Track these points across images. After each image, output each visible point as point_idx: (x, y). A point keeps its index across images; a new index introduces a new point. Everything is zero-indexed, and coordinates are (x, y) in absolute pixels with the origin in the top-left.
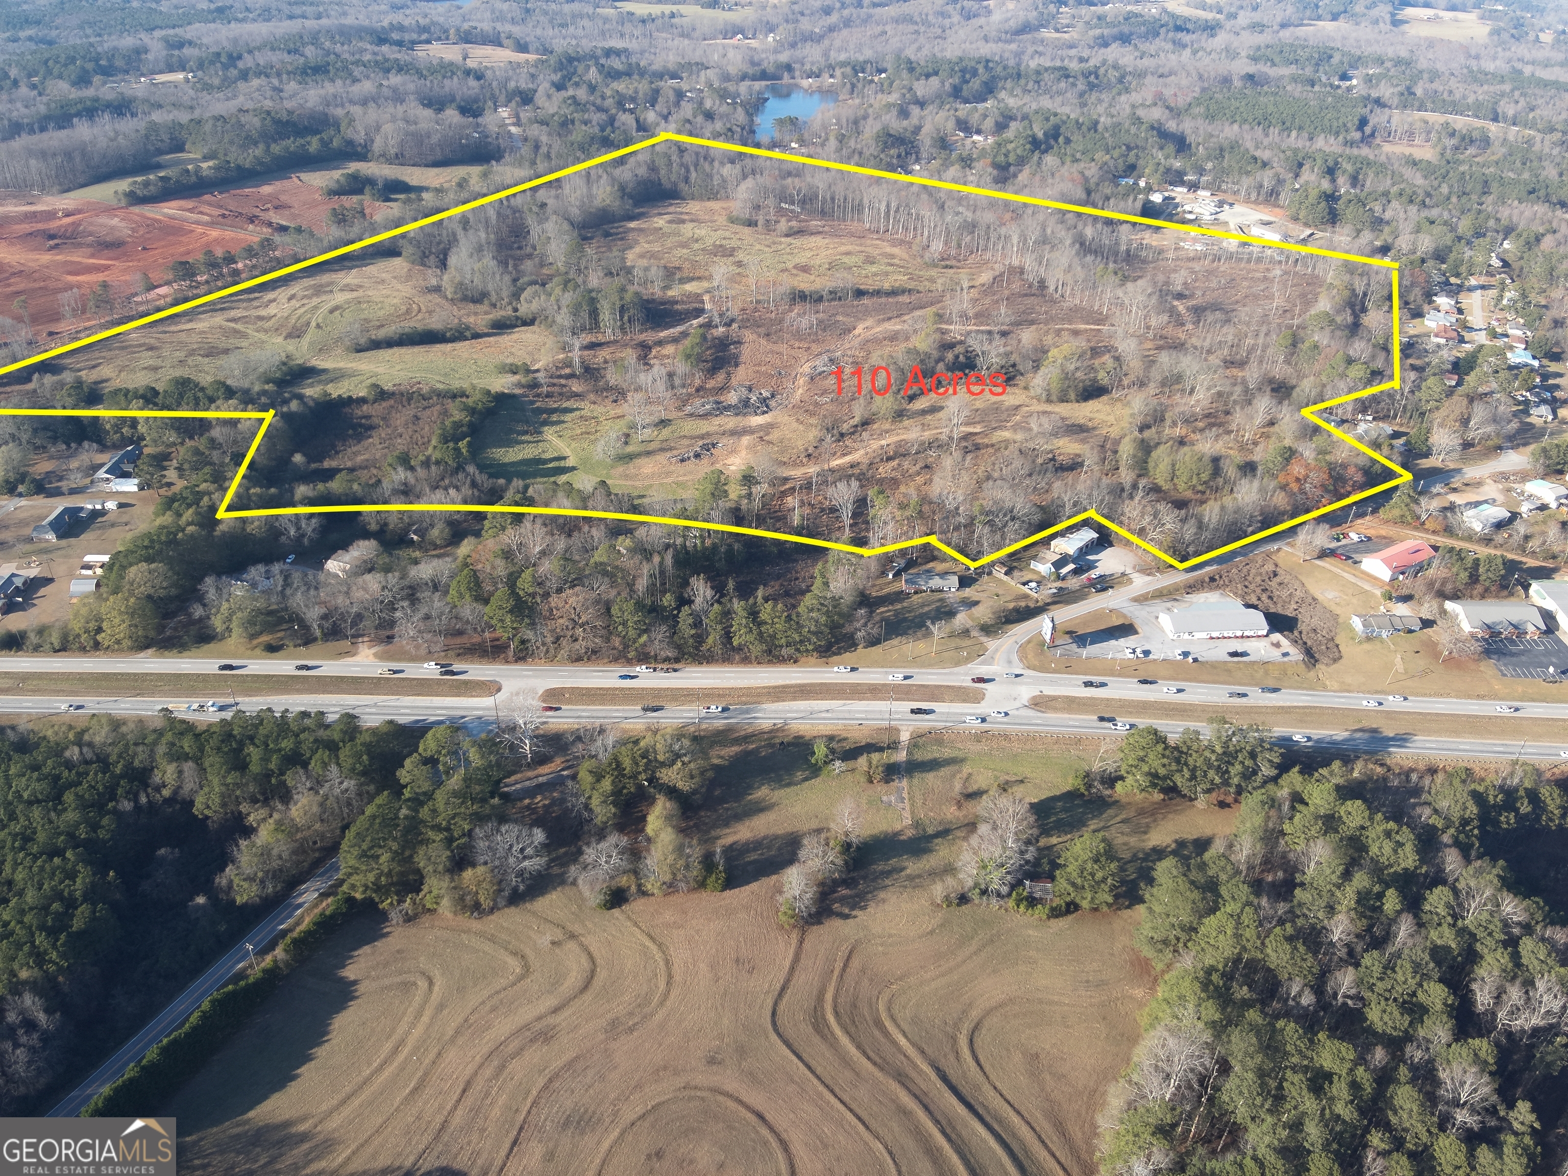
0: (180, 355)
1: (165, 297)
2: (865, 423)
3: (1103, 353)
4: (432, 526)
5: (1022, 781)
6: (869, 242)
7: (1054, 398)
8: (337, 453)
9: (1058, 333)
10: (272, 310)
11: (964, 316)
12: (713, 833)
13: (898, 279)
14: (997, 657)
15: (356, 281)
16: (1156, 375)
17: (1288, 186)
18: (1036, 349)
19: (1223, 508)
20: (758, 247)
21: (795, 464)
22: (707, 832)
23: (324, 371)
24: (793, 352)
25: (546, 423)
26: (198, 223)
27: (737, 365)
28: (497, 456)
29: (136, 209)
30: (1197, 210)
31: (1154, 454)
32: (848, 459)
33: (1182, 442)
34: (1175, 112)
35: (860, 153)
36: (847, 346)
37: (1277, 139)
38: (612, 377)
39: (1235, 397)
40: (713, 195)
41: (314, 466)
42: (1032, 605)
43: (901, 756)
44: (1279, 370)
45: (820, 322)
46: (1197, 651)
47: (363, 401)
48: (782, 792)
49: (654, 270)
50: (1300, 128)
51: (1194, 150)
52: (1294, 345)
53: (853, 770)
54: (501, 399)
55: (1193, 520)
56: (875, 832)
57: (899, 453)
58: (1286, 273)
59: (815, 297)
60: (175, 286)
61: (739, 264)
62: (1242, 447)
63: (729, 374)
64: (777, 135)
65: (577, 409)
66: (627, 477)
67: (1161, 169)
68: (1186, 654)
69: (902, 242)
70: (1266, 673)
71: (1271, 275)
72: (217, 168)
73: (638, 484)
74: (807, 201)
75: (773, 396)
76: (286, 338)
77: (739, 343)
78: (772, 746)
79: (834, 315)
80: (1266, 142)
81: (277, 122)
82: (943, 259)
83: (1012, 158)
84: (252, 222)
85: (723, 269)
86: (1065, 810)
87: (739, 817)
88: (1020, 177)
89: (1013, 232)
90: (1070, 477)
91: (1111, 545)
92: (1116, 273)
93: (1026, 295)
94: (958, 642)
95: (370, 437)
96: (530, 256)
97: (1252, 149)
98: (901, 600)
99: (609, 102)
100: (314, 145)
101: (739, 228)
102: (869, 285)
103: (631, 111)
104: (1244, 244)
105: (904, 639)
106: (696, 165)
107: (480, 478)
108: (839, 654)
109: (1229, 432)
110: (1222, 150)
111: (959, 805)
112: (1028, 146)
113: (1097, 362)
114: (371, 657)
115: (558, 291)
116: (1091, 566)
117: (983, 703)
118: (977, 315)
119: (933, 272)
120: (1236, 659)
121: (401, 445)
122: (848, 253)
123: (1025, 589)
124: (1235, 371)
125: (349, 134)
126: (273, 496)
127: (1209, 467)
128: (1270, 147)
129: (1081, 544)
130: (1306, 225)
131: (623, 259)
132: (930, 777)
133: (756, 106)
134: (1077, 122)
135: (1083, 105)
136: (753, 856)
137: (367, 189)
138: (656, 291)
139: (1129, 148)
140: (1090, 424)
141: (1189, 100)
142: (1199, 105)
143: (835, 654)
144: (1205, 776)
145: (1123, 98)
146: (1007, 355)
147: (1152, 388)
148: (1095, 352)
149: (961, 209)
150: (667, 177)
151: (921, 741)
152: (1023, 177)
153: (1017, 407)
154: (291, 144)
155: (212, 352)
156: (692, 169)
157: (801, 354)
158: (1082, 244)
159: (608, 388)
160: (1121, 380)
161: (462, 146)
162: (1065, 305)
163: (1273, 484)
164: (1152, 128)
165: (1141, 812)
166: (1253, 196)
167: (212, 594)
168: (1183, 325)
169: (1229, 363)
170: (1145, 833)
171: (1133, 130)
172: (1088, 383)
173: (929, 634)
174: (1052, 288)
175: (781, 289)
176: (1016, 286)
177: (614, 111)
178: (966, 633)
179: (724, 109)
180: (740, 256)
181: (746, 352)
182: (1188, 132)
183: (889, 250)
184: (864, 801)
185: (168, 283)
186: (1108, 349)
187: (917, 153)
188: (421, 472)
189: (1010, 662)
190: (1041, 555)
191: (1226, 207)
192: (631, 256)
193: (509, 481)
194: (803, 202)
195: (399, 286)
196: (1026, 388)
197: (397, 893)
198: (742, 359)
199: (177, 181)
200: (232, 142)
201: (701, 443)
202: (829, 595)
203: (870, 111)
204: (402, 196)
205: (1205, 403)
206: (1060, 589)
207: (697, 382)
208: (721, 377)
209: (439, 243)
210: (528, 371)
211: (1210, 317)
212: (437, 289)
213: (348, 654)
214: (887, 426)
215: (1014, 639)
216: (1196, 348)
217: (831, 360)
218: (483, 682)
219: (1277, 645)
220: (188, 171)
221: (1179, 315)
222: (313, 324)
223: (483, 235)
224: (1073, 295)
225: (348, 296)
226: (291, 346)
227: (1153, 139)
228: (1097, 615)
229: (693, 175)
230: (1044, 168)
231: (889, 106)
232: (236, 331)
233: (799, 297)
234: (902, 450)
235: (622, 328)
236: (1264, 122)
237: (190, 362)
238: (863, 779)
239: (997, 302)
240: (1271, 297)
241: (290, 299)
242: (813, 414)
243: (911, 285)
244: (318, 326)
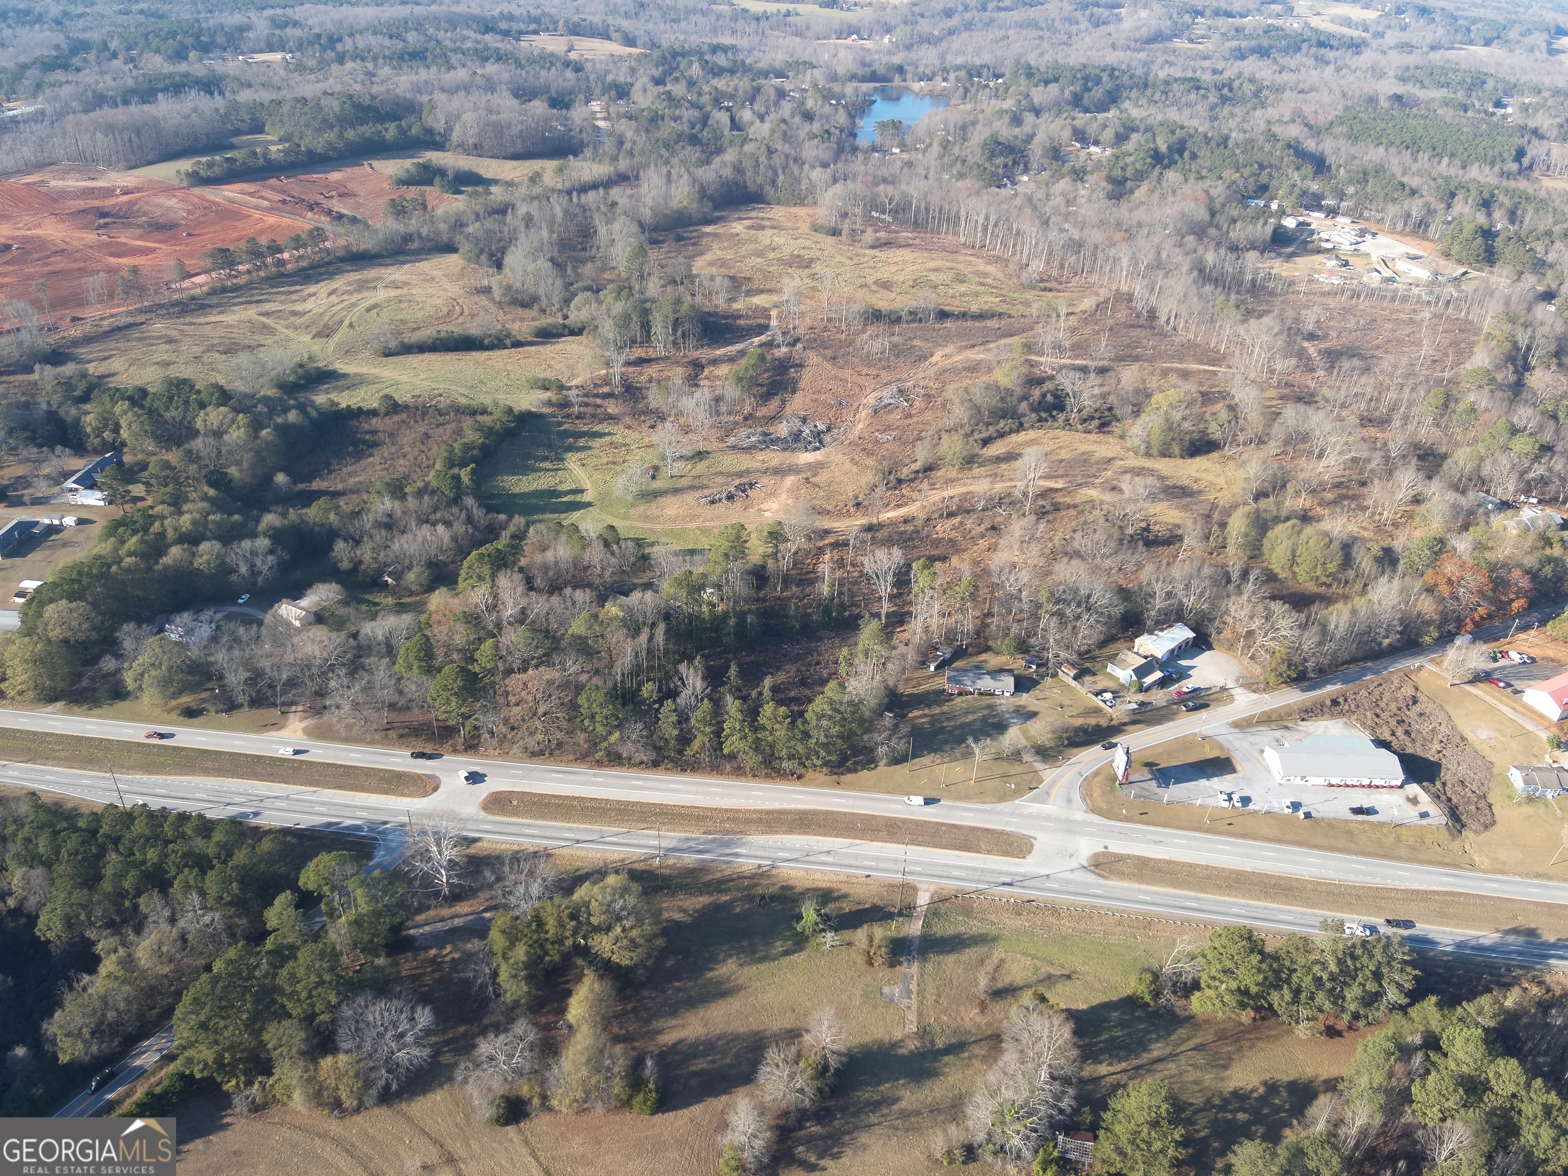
0: (197, 350)
1: (201, 286)
2: (929, 469)
3: (1217, 401)
4: (410, 568)
5: (1069, 977)
6: (961, 258)
7: (1154, 451)
8: (330, 472)
9: (1165, 373)
10: (309, 305)
11: (1058, 347)
12: (655, 1025)
13: (988, 301)
14: (1054, 792)
15: (404, 278)
16: (1278, 431)
17: (1440, 217)
18: (1137, 391)
19: (1354, 612)
20: (839, 258)
21: (842, 514)
22: (648, 1021)
23: (345, 376)
24: (859, 380)
25: (571, 448)
26: (256, 208)
27: (794, 391)
28: (507, 485)
29: (197, 191)
30: (1335, 238)
31: (1270, 534)
32: (902, 511)
33: (1305, 518)
34: (1315, 131)
35: (964, 161)
36: (922, 375)
37: (1427, 165)
38: (654, 399)
39: (1373, 465)
40: (799, 200)
41: (301, 486)
42: (1104, 723)
43: (915, 928)
44: (1427, 433)
45: (894, 346)
46: (1312, 803)
47: (374, 413)
48: (752, 970)
49: (719, 279)
50: (1452, 155)
51: (1334, 172)
52: (1446, 406)
53: (850, 944)
54: (526, 419)
55: (1315, 628)
56: (867, 1039)
57: (963, 509)
58: (1435, 316)
59: (893, 317)
60: (214, 275)
61: (813, 276)
62: (1379, 528)
63: (784, 401)
64: (878, 140)
65: (609, 434)
66: (646, 518)
67: (1297, 191)
68: (1296, 806)
69: (998, 259)
70: (1398, 839)
71: (1417, 318)
72: (286, 152)
73: (658, 527)
74: (900, 210)
75: (829, 429)
76: (314, 337)
77: (801, 366)
78: (750, 898)
79: (911, 339)
80: (1414, 167)
81: (358, 107)
82: (1042, 281)
83: (1129, 173)
84: (312, 209)
85: (797, 282)
86: (1122, 1024)
87: (693, 1002)
88: (1137, 194)
89: (1124, 255)
90: (1164, 552)
91: (1210, 647)
92: (1238, 307)
93: (1132, 326)
94: (1006, 767)
95: (372, 455)
96: (593, 259)
97: (1399, 175)
98: (940, 703)
99: (705, 99)
100: (391, 131)
101: (818, 236)
102: (955, 306)
103: (728, 109)
104: (1391, 280)
105: (937, 757)
106: (785, 168)
107: (478, 513)
108: (855, 771)
109: (1365, 509)
110: (1365, 173)
111: (983, 1007)
112: (1149, 160)
113: (1210, 409)
114: (300, 734)
115: (610, 299)
116: (1183, 674)
117: (1030, 859)
118: (1074, 347)
119: (1029, 295)
120: (1360, 818)
121: (402, 466)
122: (936, 270)
123: (1097, 701)
124: (1373, 432)
125: (429, 121)
126: (236, 523)
127: (1338, 558)
128: (1419, 173)
129: (1172, 645)
130: (1459, 262)
131: (689, 267)
132: (950, 960)
133: (861, 108)
134: (1205, 136)
135: (1214, 119)
136: (700, 1064)
137: (437, 180)
138: (720, 302)
139: (1262, 167)
140: (1195, 487)
141: (1330, 118)
142: (1342, 124)
143: (850, 771)
144: (1312, 999)
145: (1259, 113)
146: (1104, 396)
147: (1272, 448)
148: (1207, 398)
149: (1066, 226)
150: (753, 180)
151: (943, 907)
152: (1140, 193)
153: (1110, 461)
154: (367, 130)
155: (231, 349)
156: (780, 171)
157: (869, 383)
158: (1201, 271)
159: (647, 412)
160: (1235, 435)
161: (544, 139)
162: (1177, 340)
163: (1418, 585)
164: (1289, 146)
165: (1222, 1036)
166: (1399, 227)
167: (128, 644)
168: (1312, 370)
169: (1366, 421)
170: (1226, 1067)
171: (1267, 147)
172: (1196, 435)
173: (968, 754)
174: (1163, 320)
175: (856, 307)
176: (1122, 315)
177: (708, 108)
178: (1016, 756)
179: (827, 109)
180: (818, 268)
181: (807, 377)
182: (1328, 152)
183: (982, 267)
184: (859, 992)
185: (207, 271)
186: (1224, 395)
187: (1026, 165)
188: (411, 503)
189: (1069, 801)
190: (1121, 656)
191: (1368, 237)
192: (699, 265)
193: (511, 517)
194: (894, 212)
195: (448, 286)
196: (1122, 437)
197: (245, 1073)
198: (802, 384)
199: (244, 163)
200: (308, 125)
201: (737, 482)
202: (846, 698)
203: (981, 117)
204: (469, 189)
205: (1336, 471)
206: (1142, 704)
207: (747, 409)
208: (774, 404)
209: (501, 240)
210: (561, 387)
211: (1346, 364)
212: (487, 290)
213: (274, 726)
214: (953, 474)
215: (1077, 768)
216: (1327, 401)
217: (901, 391)
218: (419, 777)
219: (1414, 801)
220: (255, 153)
221: (1309, 359)
222: (347, 323)
223: (545, 234)
224: (1186, 328)
225: (392, 293)
226: (316, 347)
227: (1289, 158)
228: (1185, 743)
229: (781, 178)
230: (1164, 184)
231: (1002, 112)
232: (265, 327)
233: (875, 316)
234: (966, 505)
235: (675, 343)
236: (1413, 146)
237: (205, 359)
238: (860, 960)
239: (1098, 333)
240: (1418, 344)
241: (330, 294)
242: (870, 453)
243: (1003, 308)
244: (351, 325)
